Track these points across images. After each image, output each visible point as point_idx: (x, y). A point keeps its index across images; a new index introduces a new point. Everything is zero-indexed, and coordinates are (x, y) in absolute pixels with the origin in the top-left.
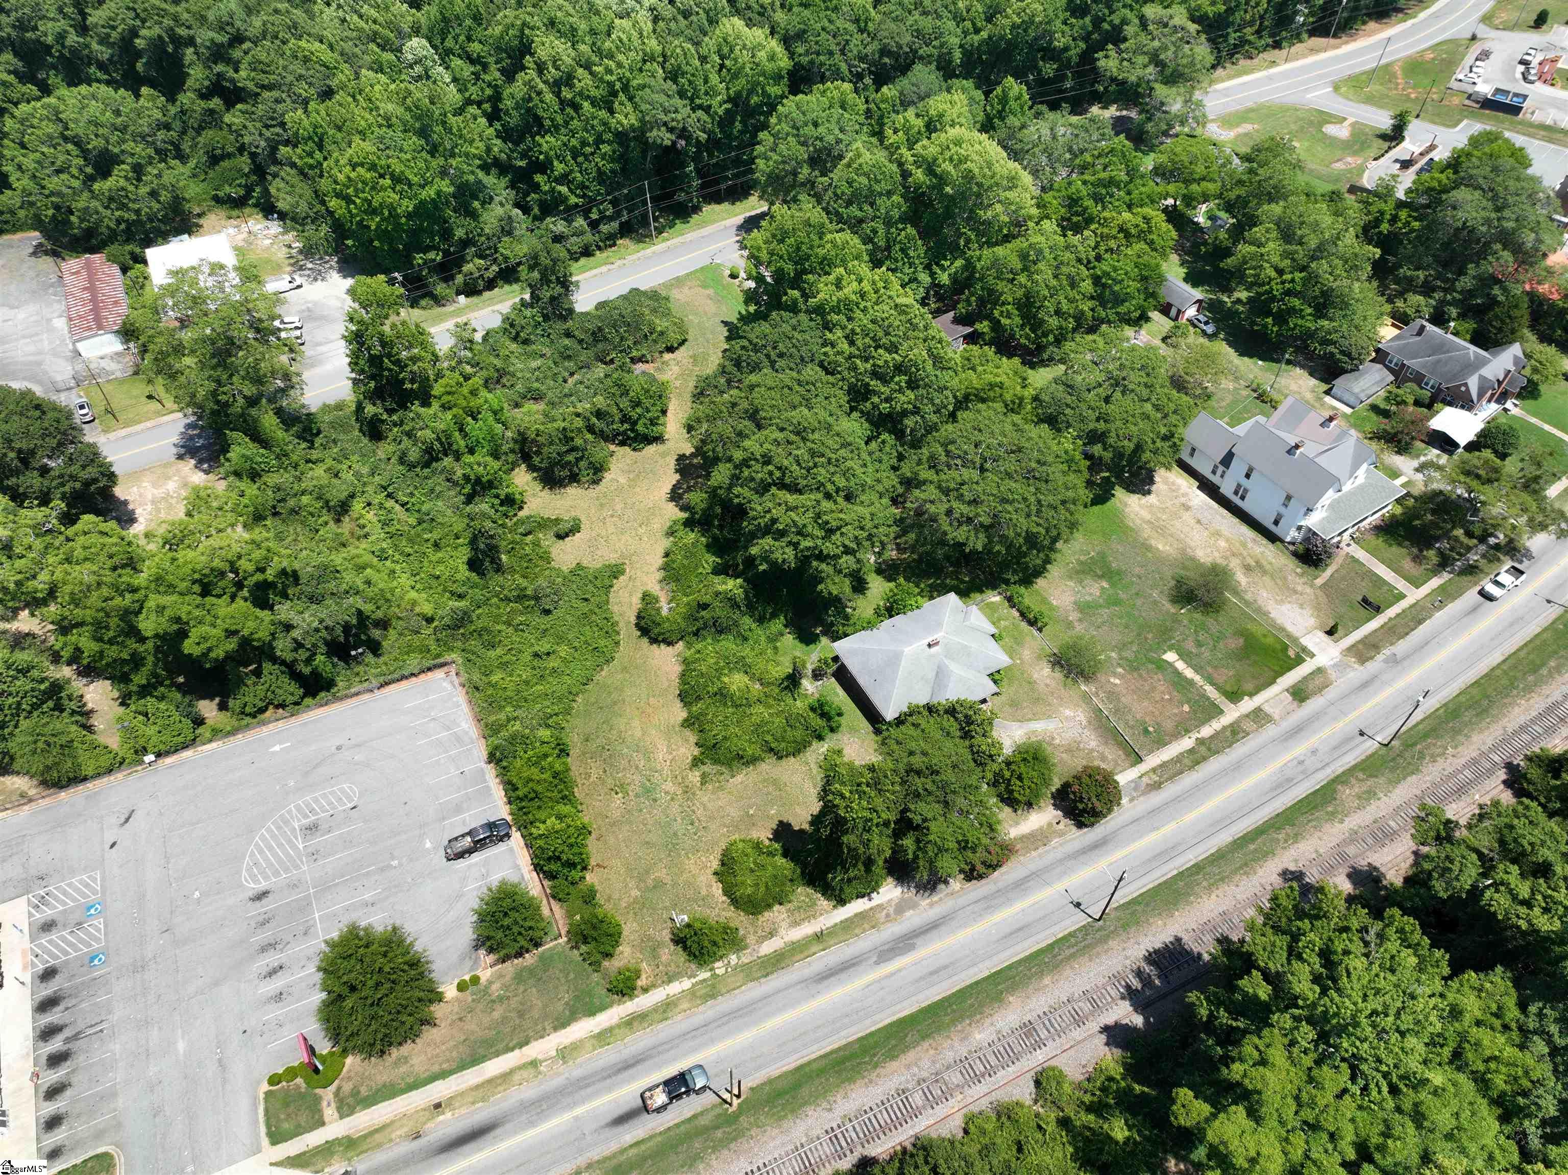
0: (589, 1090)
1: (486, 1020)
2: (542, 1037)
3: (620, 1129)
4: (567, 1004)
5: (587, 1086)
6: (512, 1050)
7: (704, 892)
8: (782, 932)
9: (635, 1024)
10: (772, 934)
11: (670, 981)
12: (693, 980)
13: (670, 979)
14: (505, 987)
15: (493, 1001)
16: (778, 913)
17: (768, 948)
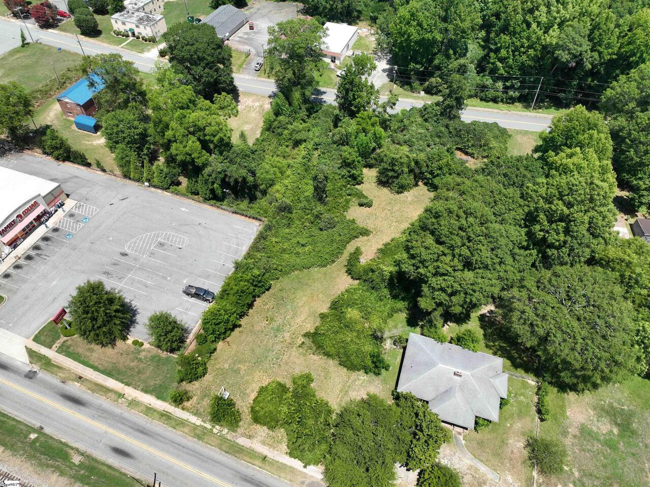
0: (122, 426)
1: (128, 362)
2: (135, 388)
3: (113, 454)
4: (155, 384)
5: (123, 424)
6: (123, 383)
7: (248, 391)
8: (255, 440)
9: (164, 418)
10: (250, 437)
11: (195, 415)
12: (203, 424)
13: (197, 414)
14: (146, 357)
15: (137, 358)
16: (262, 431)
17: (242, 441)
